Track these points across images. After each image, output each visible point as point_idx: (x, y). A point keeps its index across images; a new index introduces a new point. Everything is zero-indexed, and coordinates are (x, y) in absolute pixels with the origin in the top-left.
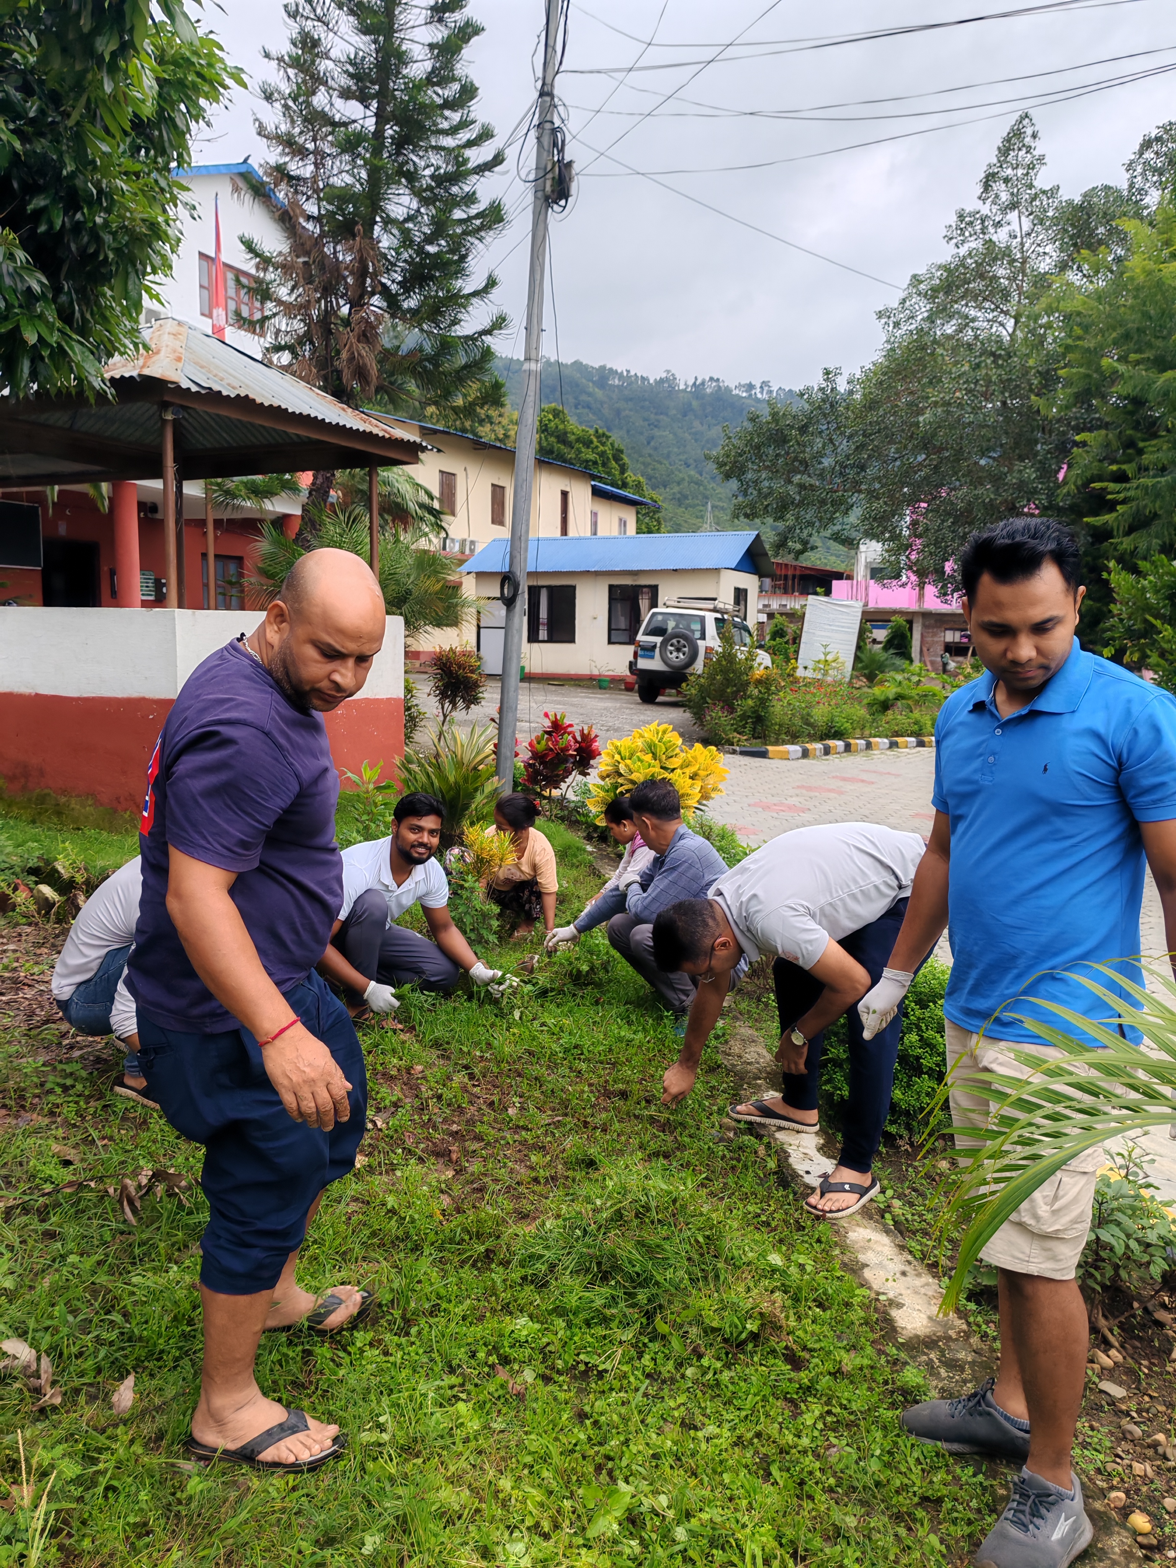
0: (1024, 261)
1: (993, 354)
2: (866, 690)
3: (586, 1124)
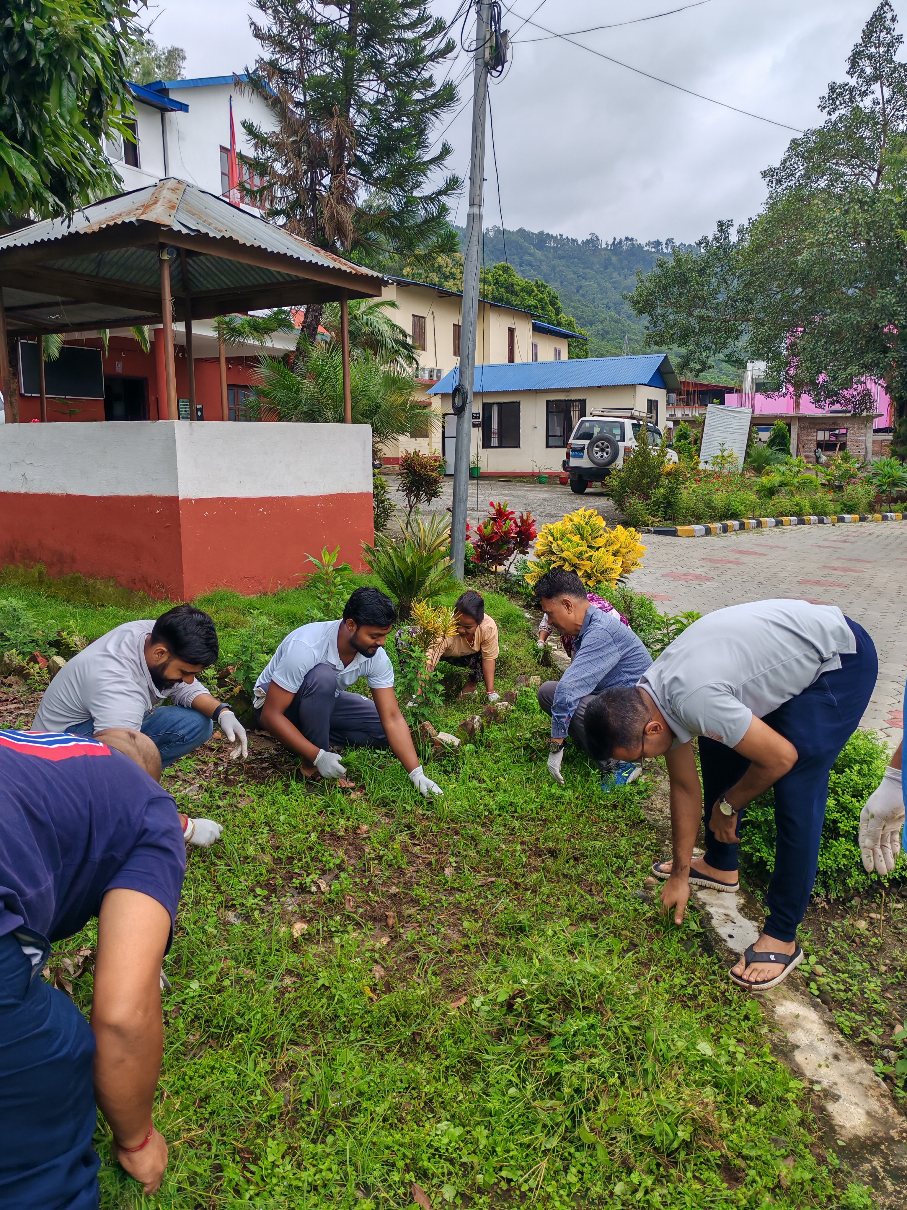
0: (886, 123)
1: (860, 201)
2: (755, 479)
3: (517, 885)
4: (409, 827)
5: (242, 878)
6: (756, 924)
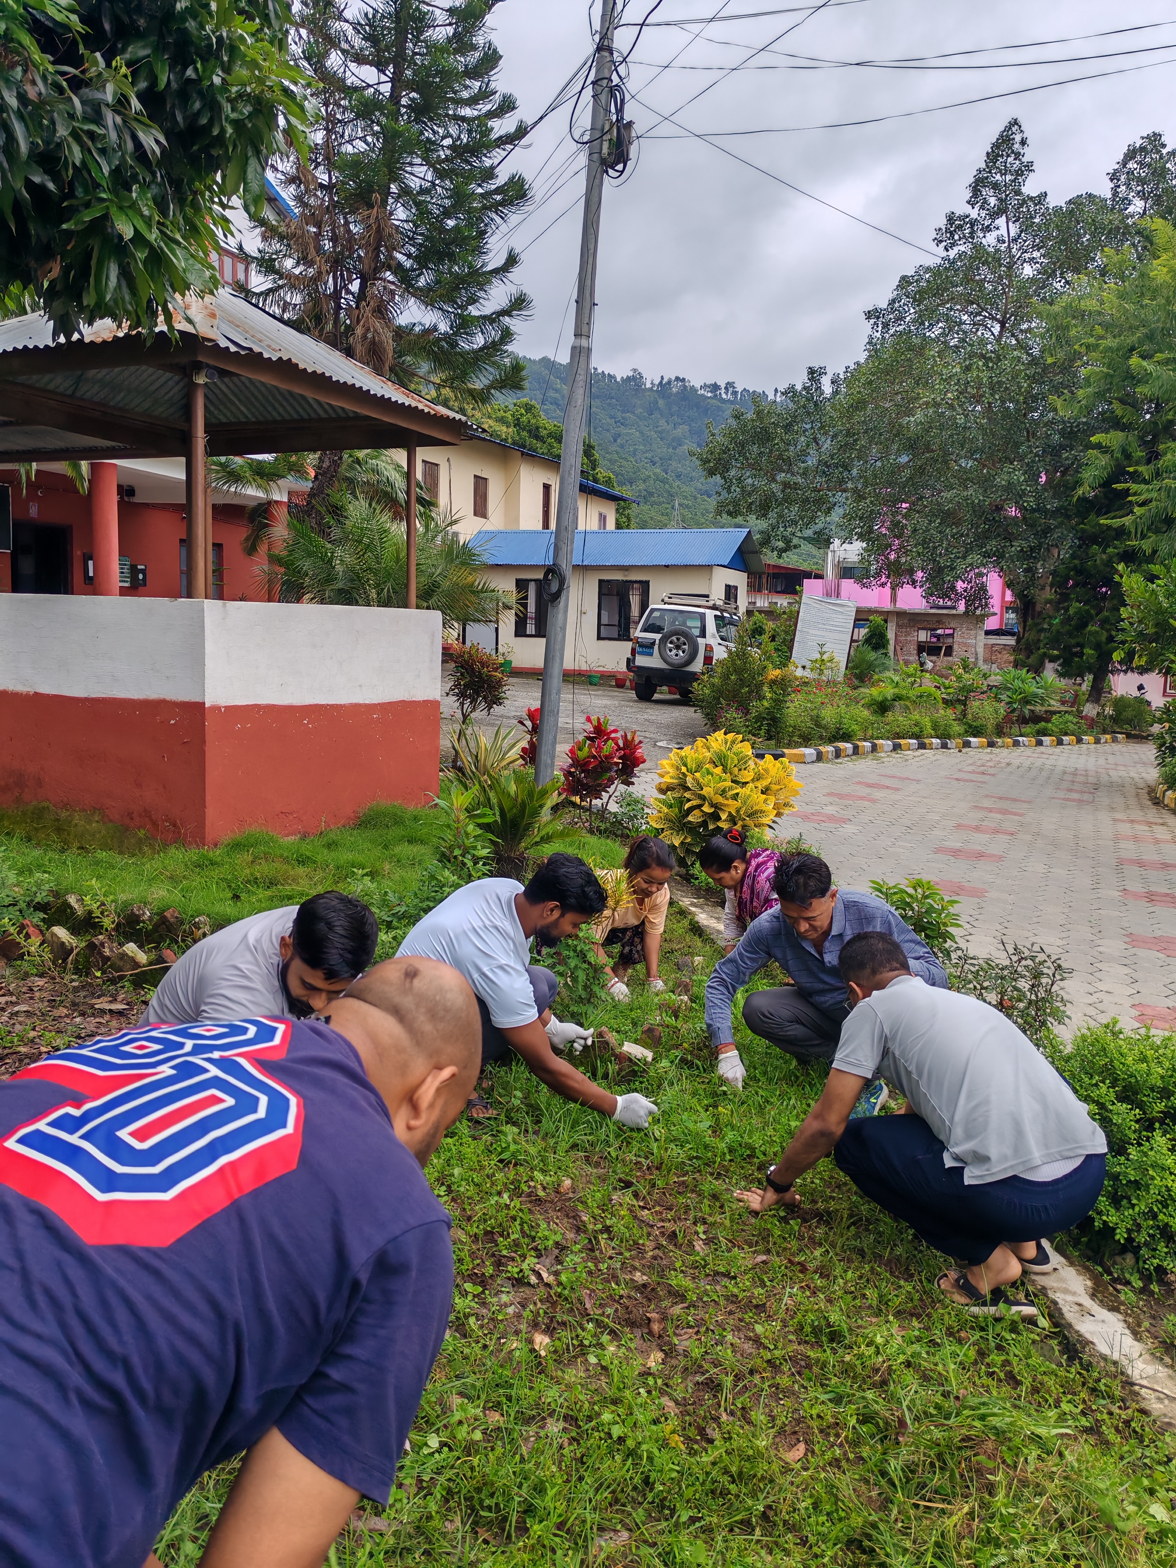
0: (1010, 267)
2: (861, 690)
3: (803, 1268)
4: (626, 1183)
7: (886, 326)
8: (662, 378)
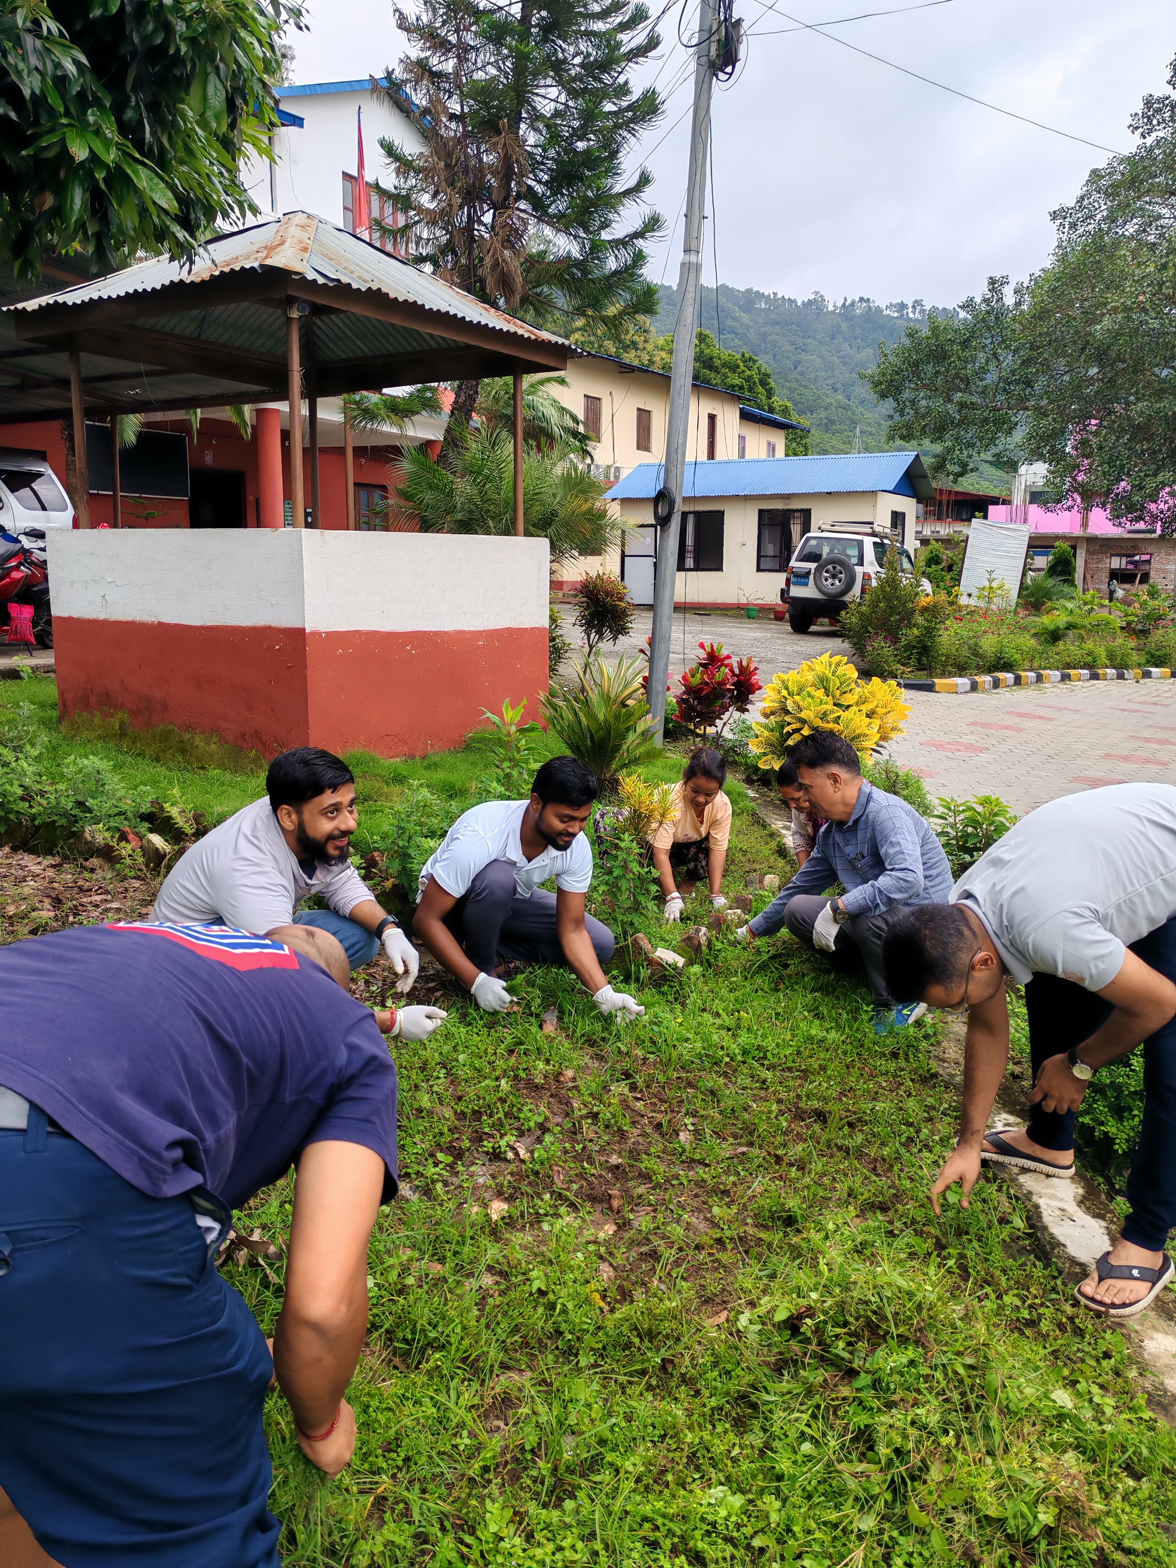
2: (1033, 618)
3: (778, 1159)
4: (627, 1075)
5: (418, 1138)
6: (1103, 1224)
7: (1073, 226)
8: (845, 299)
